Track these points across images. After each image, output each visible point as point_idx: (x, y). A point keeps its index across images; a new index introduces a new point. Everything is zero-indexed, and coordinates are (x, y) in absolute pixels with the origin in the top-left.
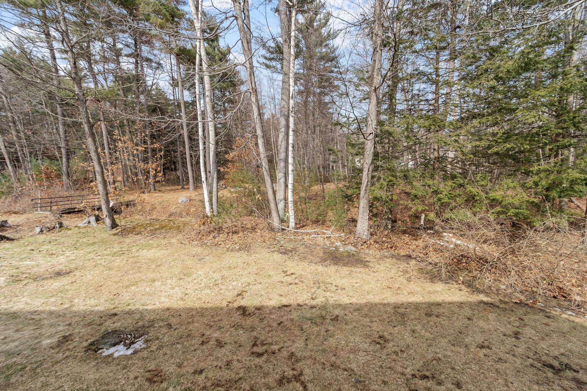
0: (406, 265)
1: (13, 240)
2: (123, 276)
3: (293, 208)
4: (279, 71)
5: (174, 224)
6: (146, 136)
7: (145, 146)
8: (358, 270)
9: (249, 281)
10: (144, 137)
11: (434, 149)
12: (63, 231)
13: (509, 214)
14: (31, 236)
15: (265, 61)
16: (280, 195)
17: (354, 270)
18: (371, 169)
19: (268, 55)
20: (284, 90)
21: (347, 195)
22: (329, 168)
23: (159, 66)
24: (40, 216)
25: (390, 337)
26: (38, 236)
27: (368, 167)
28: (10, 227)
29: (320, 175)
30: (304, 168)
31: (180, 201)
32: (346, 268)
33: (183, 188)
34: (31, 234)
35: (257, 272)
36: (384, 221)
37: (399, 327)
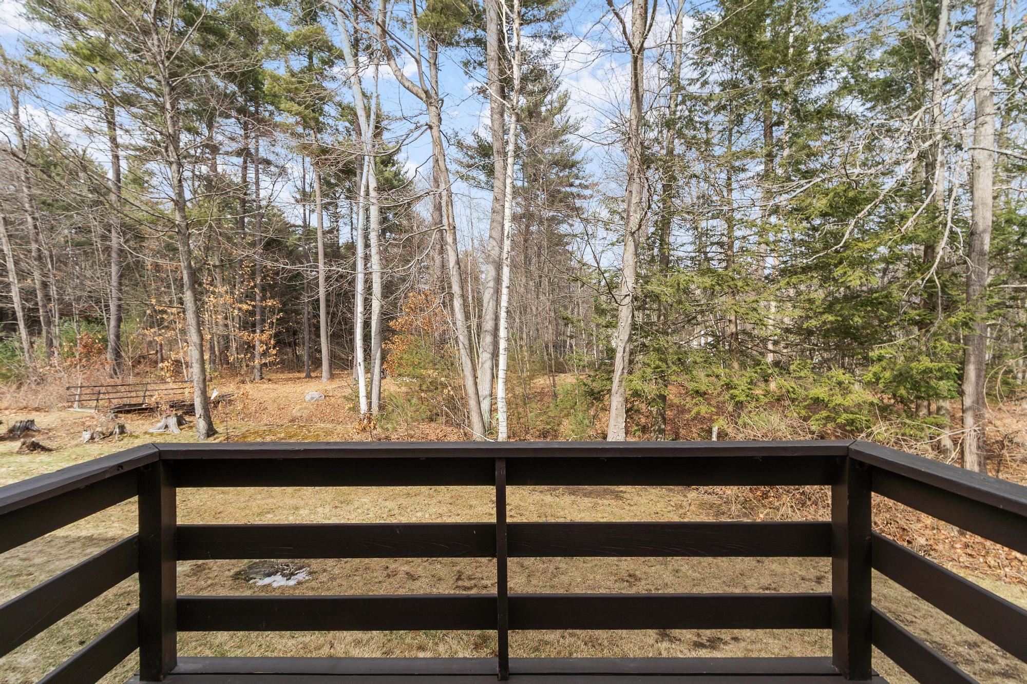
0: (682, 498)
1: (49, 450)
2: (248, 501)
3: (505, 410)
4: (483, 185)
5: (310, 432)
6: (255, 286)
7: (253, 303)
8: (606, 502)
9: (440, 511)
10: (253, 288)
11: (730, 321)
12: (125, 439)
13: (839, 421)
14: (76, 446)
15: (459, 169)
16: (484, 390)
17: (600, 502)
18: (627, 349)
19: (466, 160)
20: (495, 224)
21: (592, 390)
22: (565, 347)
23: (283, 171)
24: (80, 415)
25: (644, 576)
26: (88, 446)
27: (623, 345)
28: (39, 431)
29: (549, 360)
30: (521, 346)
31: (308, 398)
32: (586, 500)
33: (308, 376)
34: (74, 442)
35: (451, 501)
36: (652, 434)
37: (658, 567)
